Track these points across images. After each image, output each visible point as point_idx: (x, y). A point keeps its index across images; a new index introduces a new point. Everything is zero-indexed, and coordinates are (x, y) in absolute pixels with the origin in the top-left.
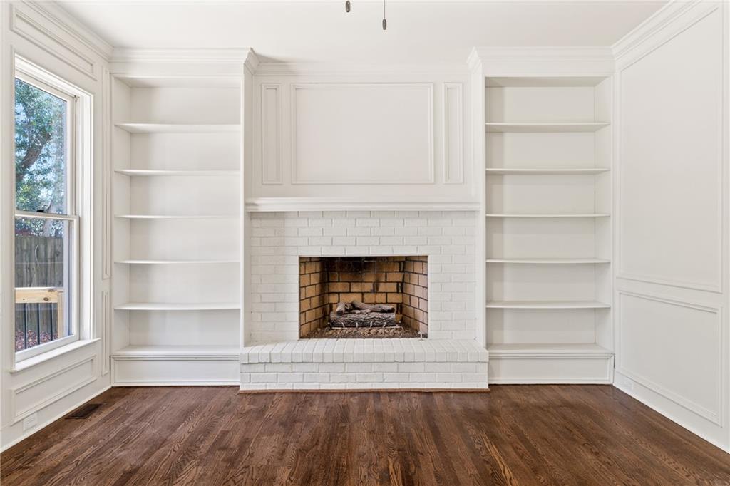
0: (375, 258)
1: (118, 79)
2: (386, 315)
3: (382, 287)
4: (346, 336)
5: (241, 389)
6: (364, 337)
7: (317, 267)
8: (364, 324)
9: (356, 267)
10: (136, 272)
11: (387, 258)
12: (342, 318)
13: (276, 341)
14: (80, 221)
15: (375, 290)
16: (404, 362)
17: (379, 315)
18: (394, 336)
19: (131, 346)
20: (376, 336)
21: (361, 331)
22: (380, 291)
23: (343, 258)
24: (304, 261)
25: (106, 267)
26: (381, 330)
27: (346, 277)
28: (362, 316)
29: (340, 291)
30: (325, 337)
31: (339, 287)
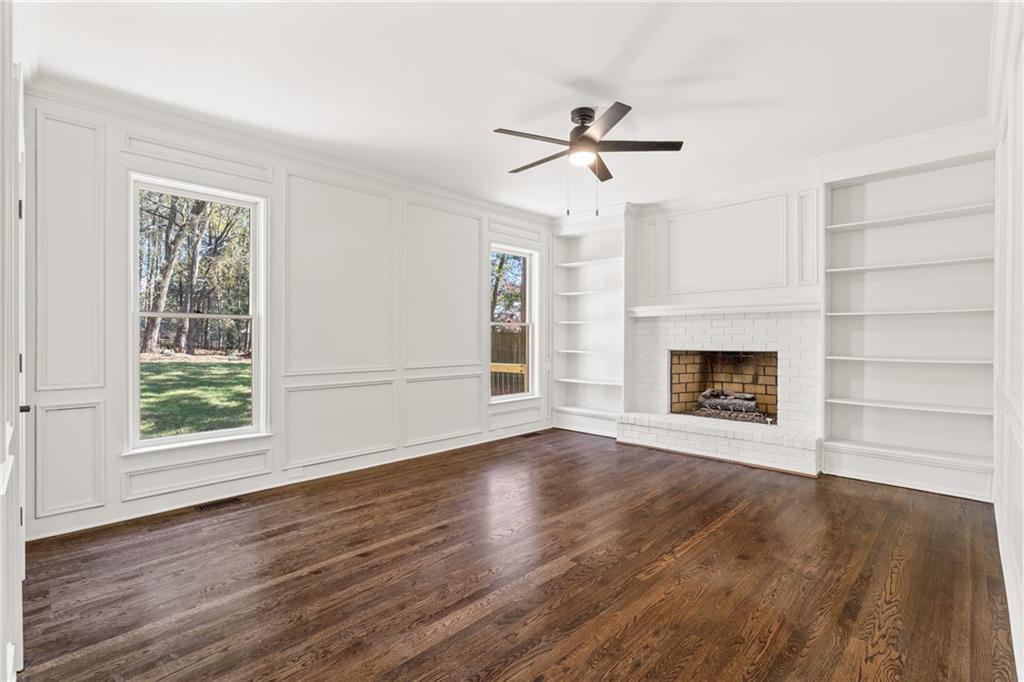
0: (752, 353)
1: (557, 237)
2: (746, 403)
3: (761, 380)
4: (708, 416)
5: (618, 440)
6: (724, 418)
7: (697, 359)
8: (726, 408)
9: (736, 360)
10: (571, 358)
11: (764, 353)
12: (708, 401)
13: (651, 412)
14: (533, 326)
15: (755, 382)
16: (762, 442)
17: (741, 402)
18: (752, 421)
19: (567, 405)
20: (736, 419)
21: (723, 413)
22: (759, 382)
23: (723, 353)
24: (675, 354)
25: (549, 354)
26: (741, 415)
27: (728, 369)
28: (725, 401)
29: (723, 380)
30: (694, 415)
31: (721, 377)
